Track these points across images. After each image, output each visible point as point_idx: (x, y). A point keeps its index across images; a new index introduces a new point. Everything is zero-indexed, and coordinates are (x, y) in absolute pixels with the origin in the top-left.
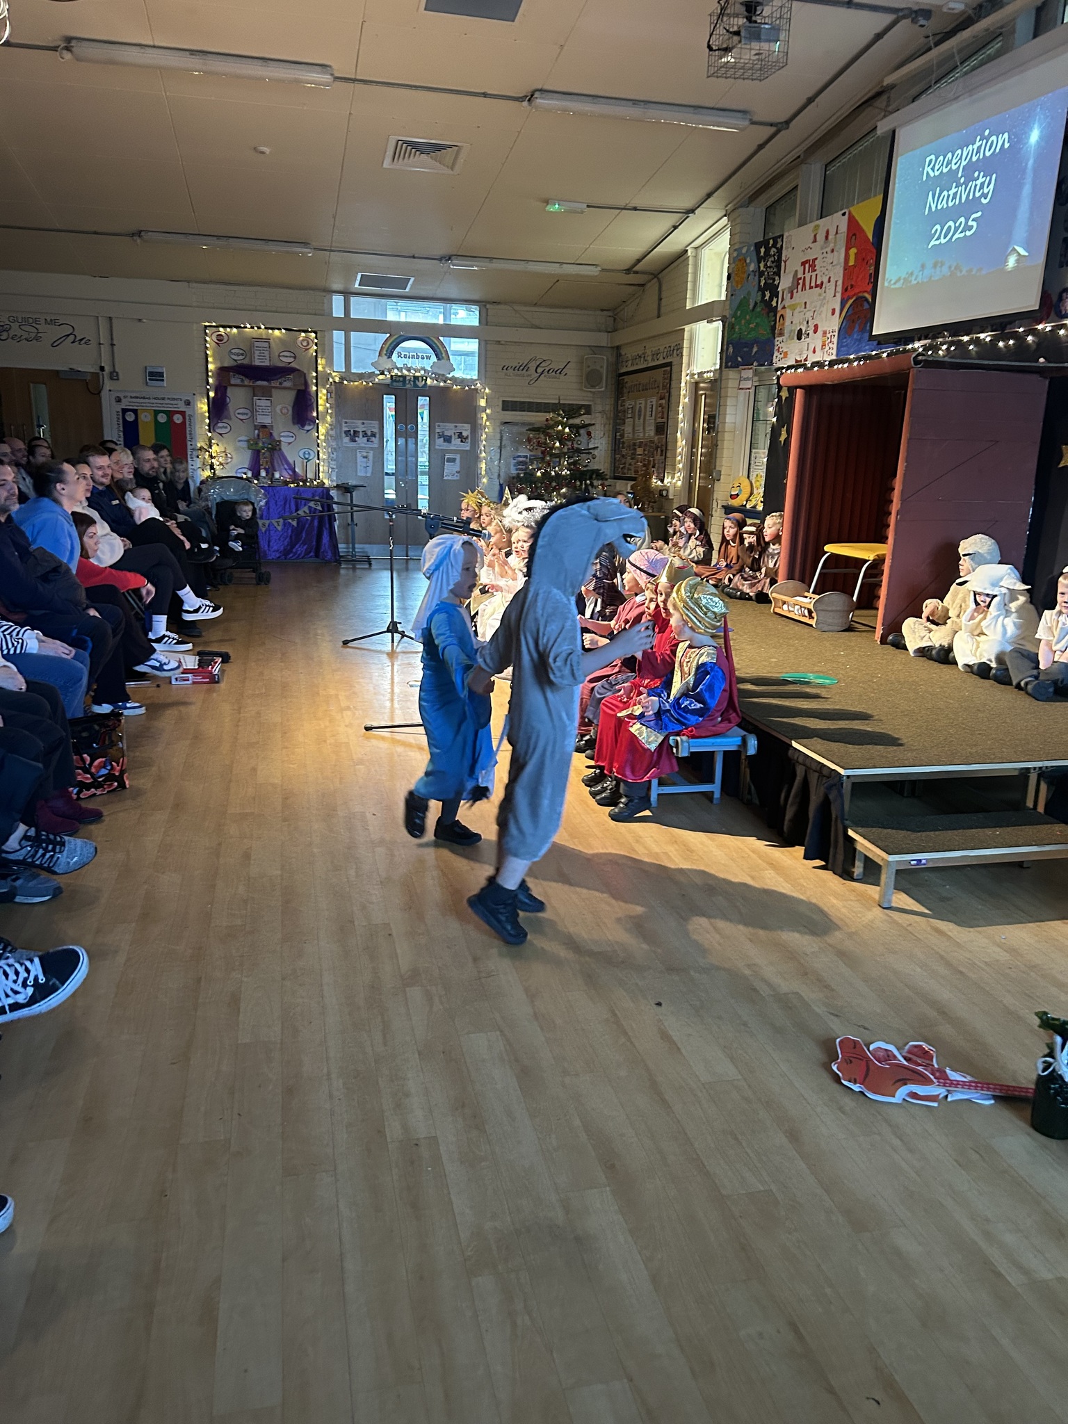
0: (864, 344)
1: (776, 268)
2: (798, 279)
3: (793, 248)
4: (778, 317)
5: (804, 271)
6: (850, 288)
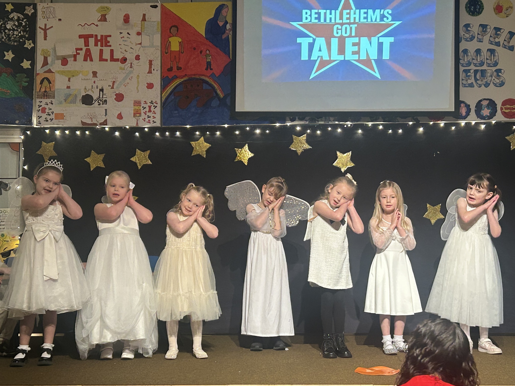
0: (208, 118)
1: (25, 33)
2: (77, 49)
3: (60, 20)
4: (38, 80)
5: (87, 44)
6: (175, 69)
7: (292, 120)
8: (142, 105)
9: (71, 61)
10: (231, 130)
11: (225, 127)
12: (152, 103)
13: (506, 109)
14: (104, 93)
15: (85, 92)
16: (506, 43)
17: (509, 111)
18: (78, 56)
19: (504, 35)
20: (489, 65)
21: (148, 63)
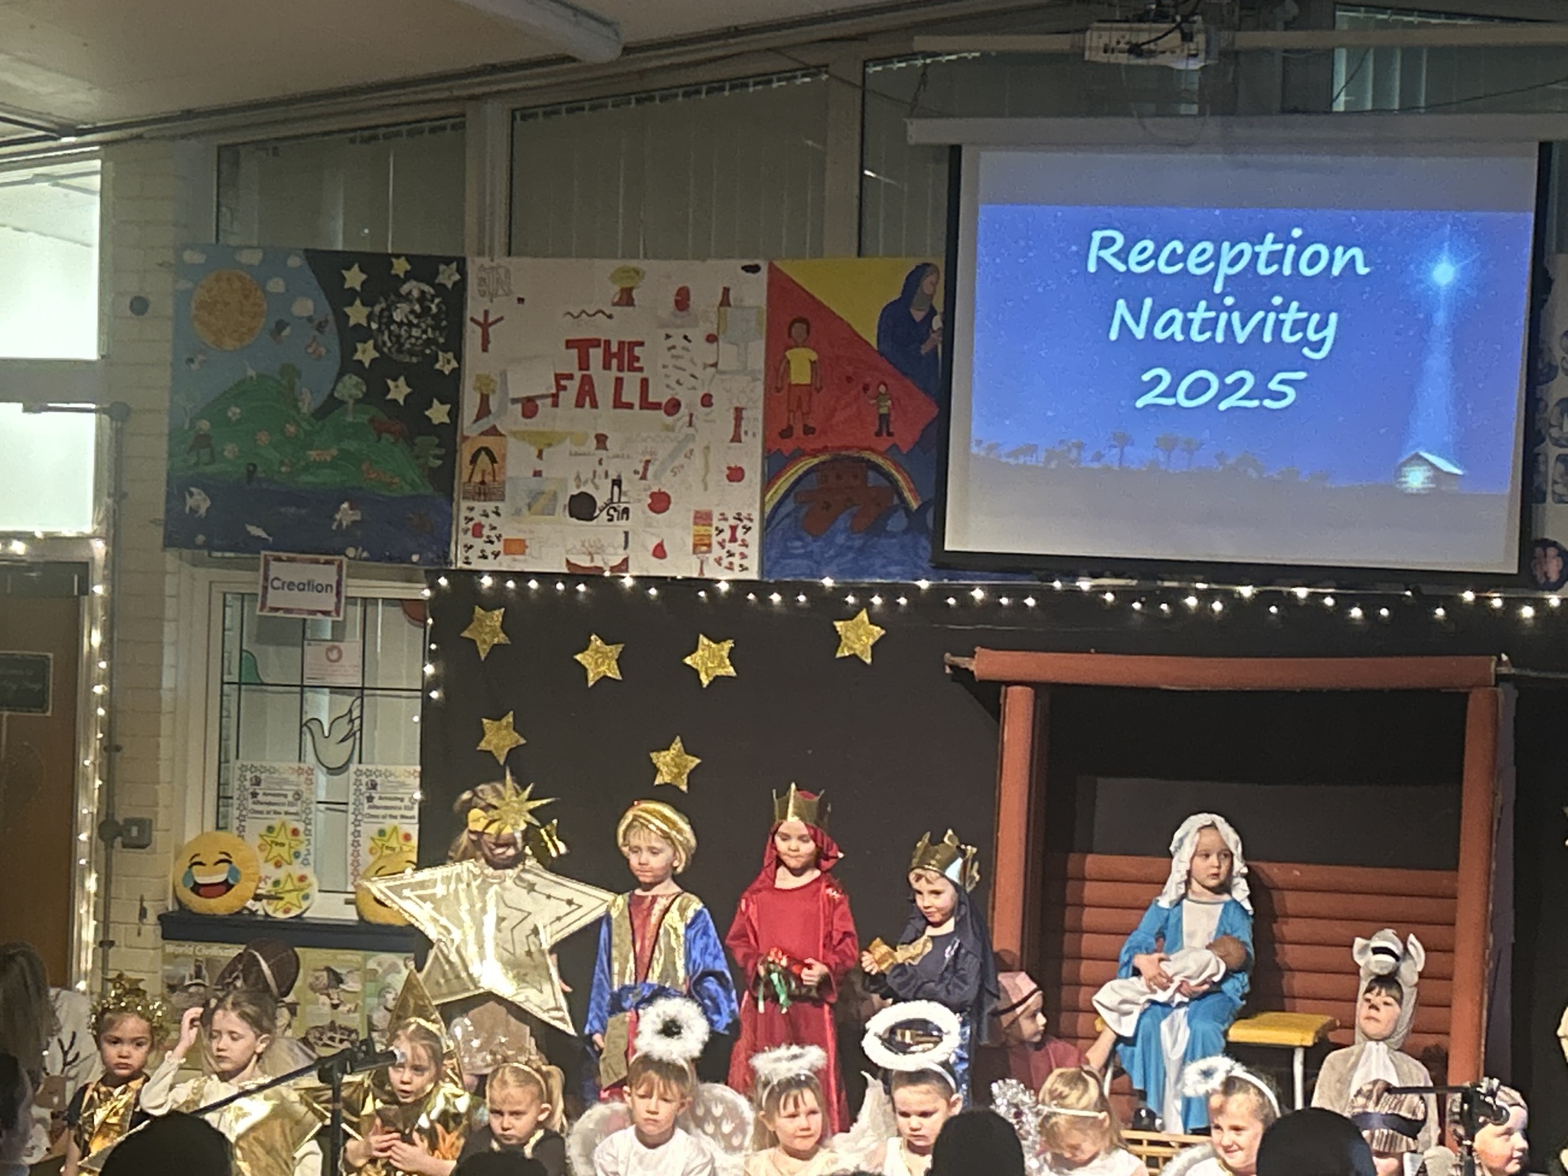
0: (879, 562)
1: (437, 333)
2: (558, 377)
4: (466, 453)
5: (584, 364)
6: (798, 430)
7: (1094, 576)
8: (715, 523)
9: (544, 405)
10: (938, 593)
11: (919, 588)
12: (738, 517)
14: (624, 488)
15: (578, 487)
18: (562, 393)
21: (731, 416)
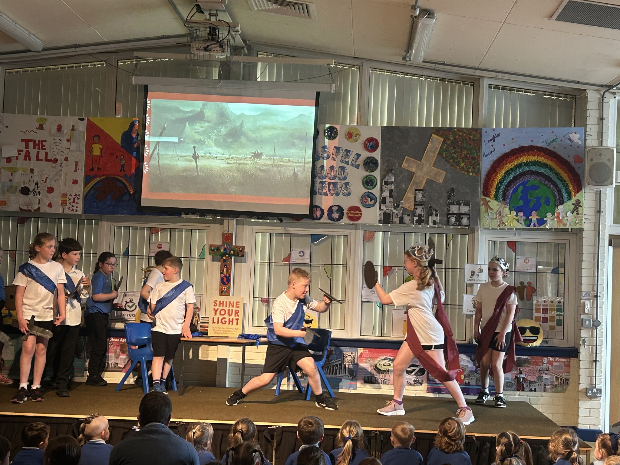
0: (120, 209)
2: (19, 151)
3: (7, 127)
5: (27, 147)
6: (95, 169)
7: (187, 214)
8: (68, 197)
9: (14, 160)
12: (76, 195)
13: (351, 213)
14: (39, 186)
15: (24, 185)
16: (353, 162)
17: (352, 215)
18: (20, 156)
19: (352, 156)
20: (340, 180)
21: (74, 164)
